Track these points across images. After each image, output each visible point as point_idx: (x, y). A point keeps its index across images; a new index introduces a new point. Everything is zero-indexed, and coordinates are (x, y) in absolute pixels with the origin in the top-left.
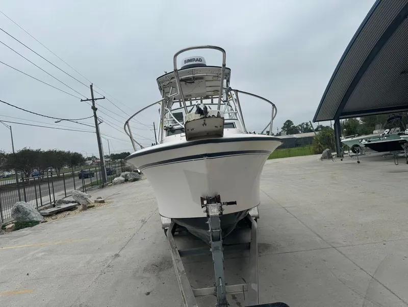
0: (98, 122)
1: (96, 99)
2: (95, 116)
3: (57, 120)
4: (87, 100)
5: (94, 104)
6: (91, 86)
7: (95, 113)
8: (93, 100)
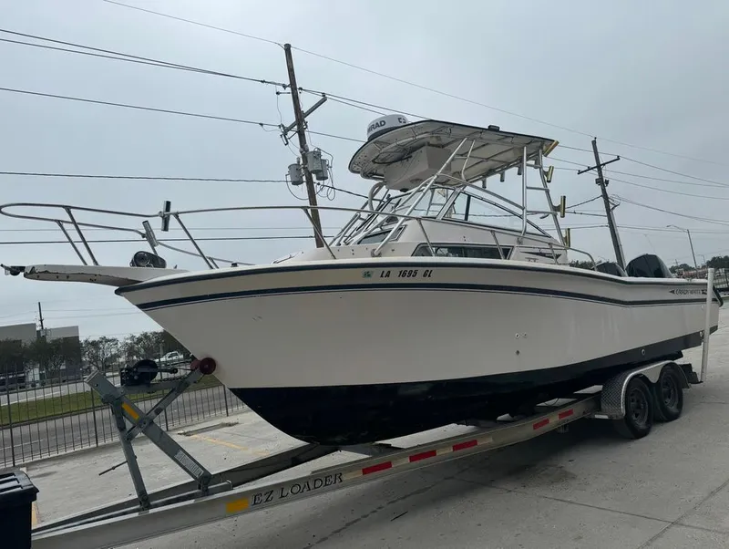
0: (611, 206)
1: (604, 164)
2: (605, 196)
3: (542, 215)
4: (589, 169)
5: (600, 174)
6: (594, 143)
7: (604, 190)
8: (599, 167)
